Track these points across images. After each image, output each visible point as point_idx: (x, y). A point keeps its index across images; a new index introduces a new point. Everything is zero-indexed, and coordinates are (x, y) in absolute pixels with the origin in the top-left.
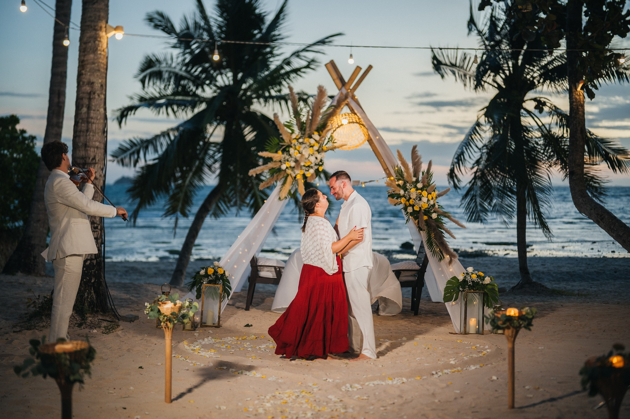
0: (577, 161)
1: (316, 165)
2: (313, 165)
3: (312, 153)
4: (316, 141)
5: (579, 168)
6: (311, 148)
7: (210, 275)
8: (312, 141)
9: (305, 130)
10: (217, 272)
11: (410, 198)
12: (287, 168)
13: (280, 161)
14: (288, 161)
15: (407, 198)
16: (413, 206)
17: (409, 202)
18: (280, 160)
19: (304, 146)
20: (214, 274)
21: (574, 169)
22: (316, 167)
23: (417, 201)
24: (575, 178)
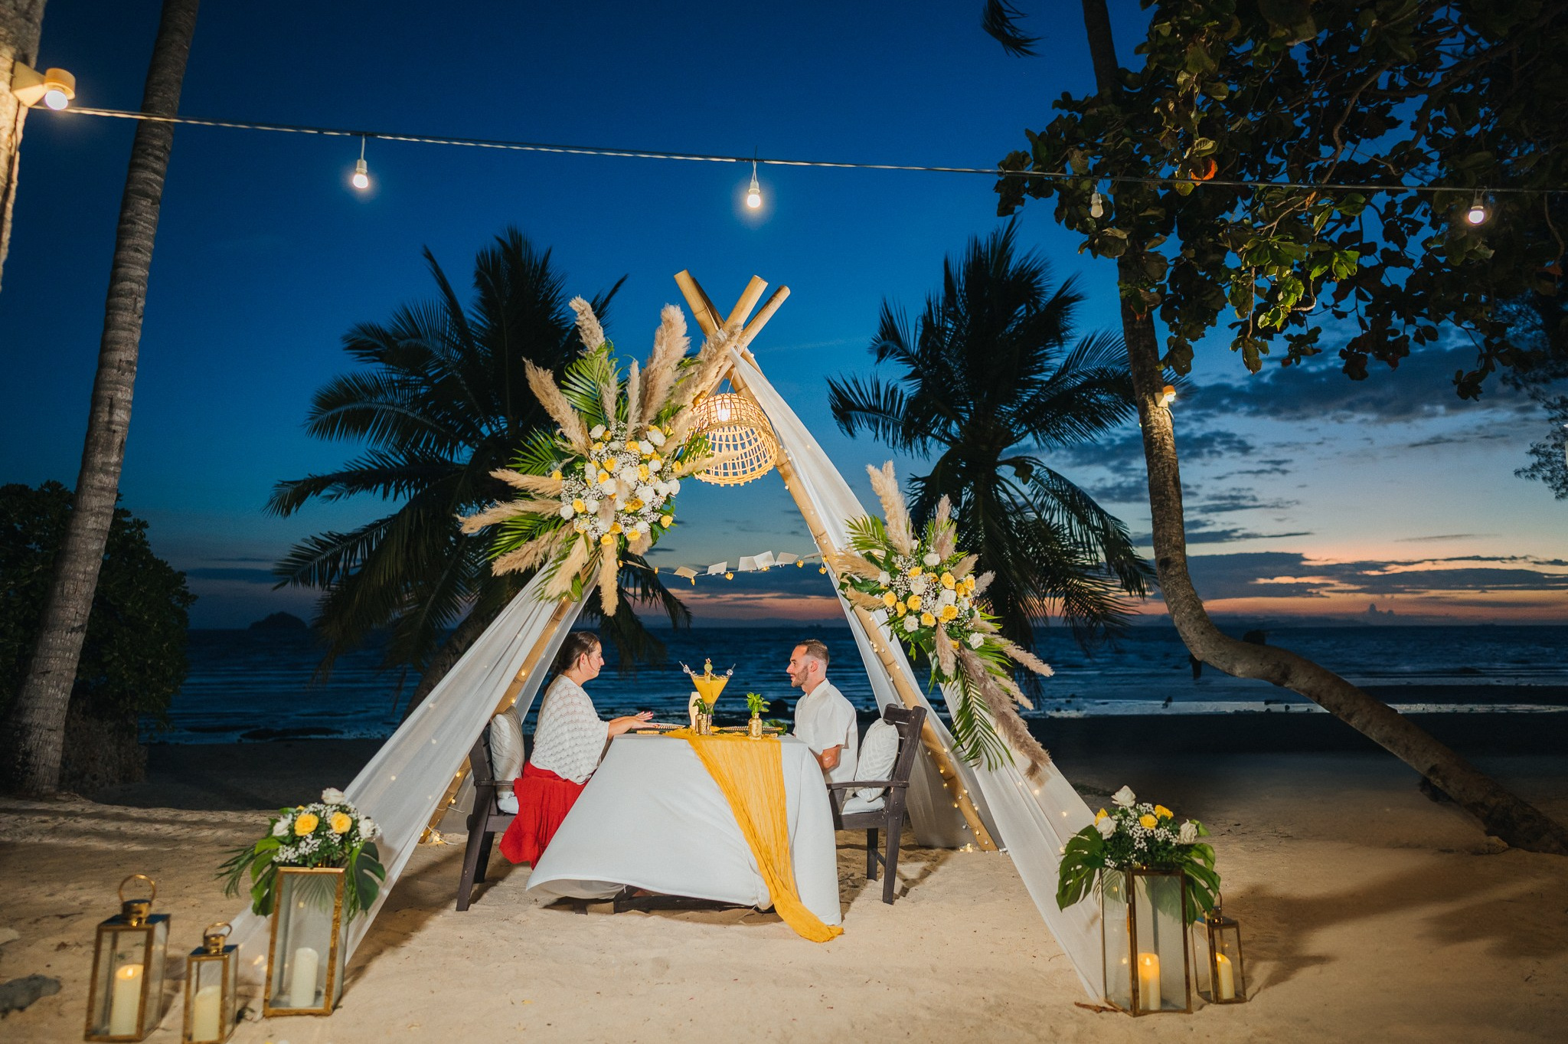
0: (1174, 538)
1: (654, 510)
2: (646, 510)
3: (644, 479)
4: (655, 447)
5: (1178, 552)
6: (643, 465)
7: (302, 838)
8: (646, 448)
9: (626, 421)
10: (329, 827)
11: (909, 593)
12: (576, 515)
13: (558, 498)
14: (580, 496)
15: (901, 594)
16: (919, 614)
17: (906, 603)
18: (555, 493)
19: (623, 458)
20: (316, 834)
21: (1169, 555)
22: (655, 517)
23: (929, 599)
24: (1173, 573)
